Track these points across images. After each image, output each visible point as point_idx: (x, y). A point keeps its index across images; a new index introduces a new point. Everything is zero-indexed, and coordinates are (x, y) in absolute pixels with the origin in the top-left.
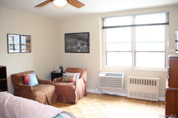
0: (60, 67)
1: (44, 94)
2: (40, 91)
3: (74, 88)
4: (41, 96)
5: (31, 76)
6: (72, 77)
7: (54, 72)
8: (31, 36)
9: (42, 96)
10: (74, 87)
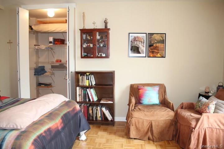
0: (219, 86)
1: (148, 119)
2: (142, 113)
3: (193, 126)
4: (141, 121)
5: (146, 90)
6: (206, 106)
7: (206, 92)
8: (165, 34)
9: (143, 121)
10: (193, 123)
